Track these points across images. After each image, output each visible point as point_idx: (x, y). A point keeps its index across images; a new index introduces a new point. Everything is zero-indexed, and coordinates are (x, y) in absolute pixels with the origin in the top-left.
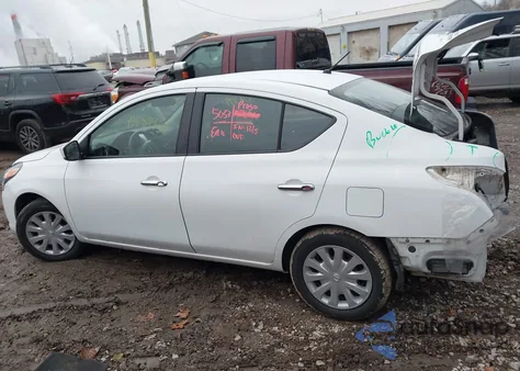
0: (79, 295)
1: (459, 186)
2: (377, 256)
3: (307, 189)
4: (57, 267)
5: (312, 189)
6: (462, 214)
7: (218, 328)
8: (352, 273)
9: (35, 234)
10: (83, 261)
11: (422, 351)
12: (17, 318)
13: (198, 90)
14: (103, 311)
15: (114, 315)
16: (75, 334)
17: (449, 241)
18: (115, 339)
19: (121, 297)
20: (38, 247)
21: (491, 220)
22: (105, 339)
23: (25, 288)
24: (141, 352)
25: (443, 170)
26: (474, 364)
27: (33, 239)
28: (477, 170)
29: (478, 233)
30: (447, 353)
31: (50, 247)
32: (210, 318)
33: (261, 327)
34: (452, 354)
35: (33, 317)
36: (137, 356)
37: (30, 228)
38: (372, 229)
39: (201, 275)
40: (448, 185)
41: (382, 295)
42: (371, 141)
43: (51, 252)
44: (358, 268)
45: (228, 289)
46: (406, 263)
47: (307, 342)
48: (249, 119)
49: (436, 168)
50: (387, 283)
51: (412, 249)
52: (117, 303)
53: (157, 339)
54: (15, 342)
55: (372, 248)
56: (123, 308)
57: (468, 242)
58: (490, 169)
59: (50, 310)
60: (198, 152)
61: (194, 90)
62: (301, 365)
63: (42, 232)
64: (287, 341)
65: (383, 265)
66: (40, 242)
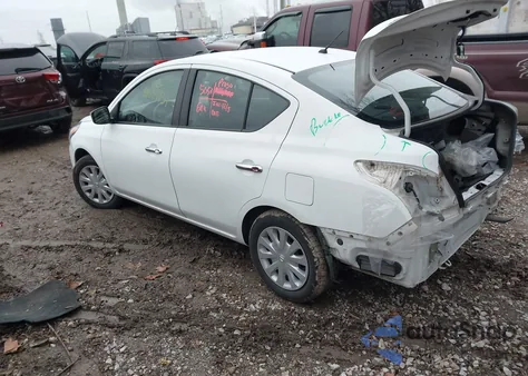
0: (100, 238)
1: (380, 184)
2: (312, 243)
3: (256, 170)
4: (98, 213)
5: (260, 171)
6: (380, 213)
7: (181, 285)
8: (294, 256)
9: (87, 183)
10: (120, 211)
11: (336, 344)
12: (48, 248)
13: (193, 67)
14: (107, 255)
15: (113, 260)
16: (76, 268)
17: (370, 239)
18: (99, 278)
19: (126, 246)
20: (88, 194)
21: (409, 223)
22: (92, 276)
23: (69, 226)
24: (109, 292)
25: (372, 165)
26: (378, 367)
27: (84, 188)
28: (406, 168)
29: (396, 236)
30: (361, 351)
31: (96, 196)
32: (180, 275)
33: (213, 291)
34: (364, 353)
35: (60, 249)
36: (104, 295)
37: (82, 178)
38: (304, 216)
39: (195, 238)
40: (370, 181)
41: (316, 283)
42: (314, 129)
43: (97, 200)
44: (299, 253)
45: (210, 254)
46: (337, 256)
47: (241, 312)
48: (225, 97)
49: (365, 162)
50: (321, 271)
51: (340, 242)
52: (120, 251)
53: (127, 284)
54: (38, 266)
55: (309, 235)
56: (123, 255)
57: (388, 244)
58: (420, 169)
59: (73, 247)
60: (188, 124)
61: (189, 67)
62: (221, 330)
63: (92, 183)
64: (226, 307)
65: (316, 254)
66: (90, 191)
